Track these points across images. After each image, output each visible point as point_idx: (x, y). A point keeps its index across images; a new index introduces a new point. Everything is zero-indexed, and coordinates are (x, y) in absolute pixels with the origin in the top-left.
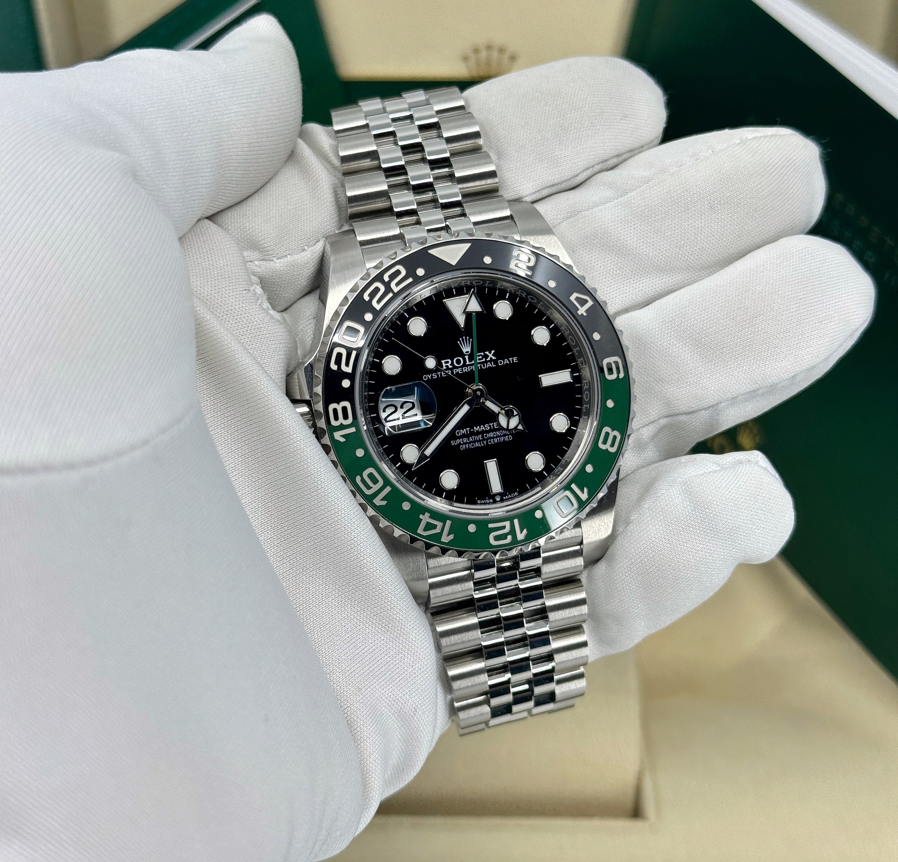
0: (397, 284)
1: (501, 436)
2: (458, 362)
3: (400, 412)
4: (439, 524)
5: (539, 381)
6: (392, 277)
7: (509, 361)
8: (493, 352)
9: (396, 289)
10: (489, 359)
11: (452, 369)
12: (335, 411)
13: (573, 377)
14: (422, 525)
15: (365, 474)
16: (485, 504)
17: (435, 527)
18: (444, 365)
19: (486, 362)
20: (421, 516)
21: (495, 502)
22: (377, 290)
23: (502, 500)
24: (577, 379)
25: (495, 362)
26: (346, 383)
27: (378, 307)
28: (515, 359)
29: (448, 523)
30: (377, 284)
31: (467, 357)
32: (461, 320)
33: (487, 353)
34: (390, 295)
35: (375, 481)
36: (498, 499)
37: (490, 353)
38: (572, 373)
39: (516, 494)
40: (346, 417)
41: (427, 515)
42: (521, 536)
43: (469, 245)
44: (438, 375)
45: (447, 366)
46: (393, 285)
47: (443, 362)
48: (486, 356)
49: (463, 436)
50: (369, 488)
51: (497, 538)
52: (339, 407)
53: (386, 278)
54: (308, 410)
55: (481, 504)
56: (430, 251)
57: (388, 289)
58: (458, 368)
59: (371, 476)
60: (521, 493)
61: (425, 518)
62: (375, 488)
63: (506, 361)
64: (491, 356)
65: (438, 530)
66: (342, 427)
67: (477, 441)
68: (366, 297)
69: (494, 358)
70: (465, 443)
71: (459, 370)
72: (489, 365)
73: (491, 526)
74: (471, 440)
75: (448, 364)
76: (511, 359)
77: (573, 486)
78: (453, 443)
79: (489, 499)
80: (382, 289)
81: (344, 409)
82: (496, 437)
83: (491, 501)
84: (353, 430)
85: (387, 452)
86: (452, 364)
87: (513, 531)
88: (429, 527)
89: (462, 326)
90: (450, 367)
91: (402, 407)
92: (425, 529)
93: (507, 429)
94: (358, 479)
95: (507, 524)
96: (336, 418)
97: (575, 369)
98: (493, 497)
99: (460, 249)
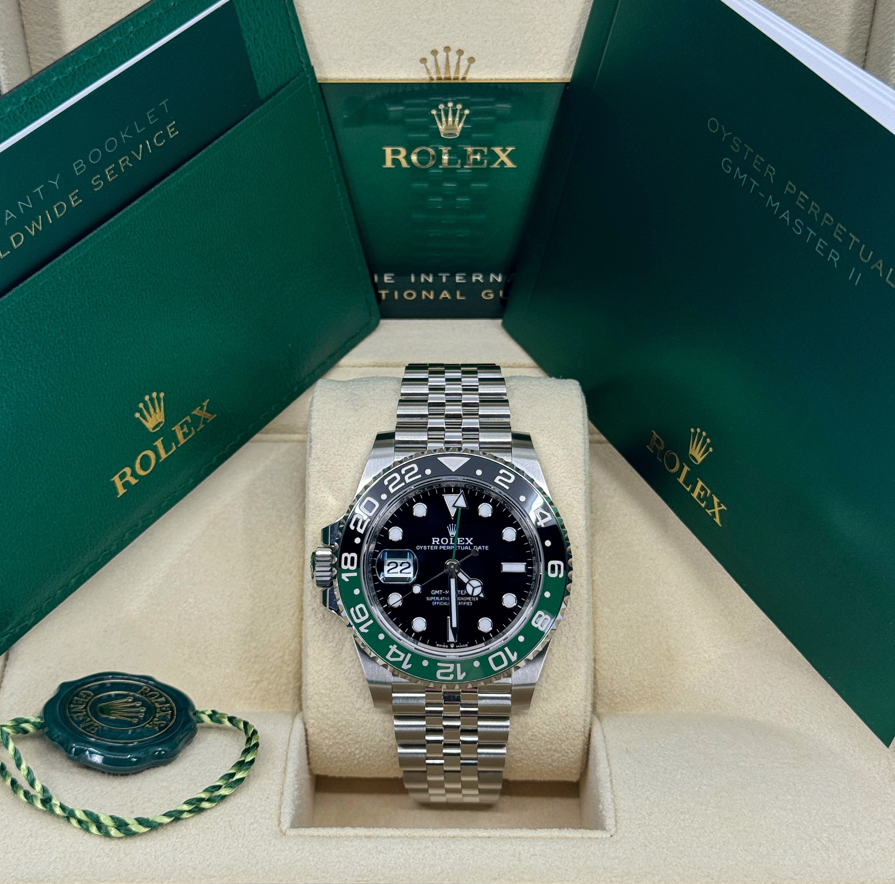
0: (409, 478)
1: (464, 601)
2: (445, 541)
3: (399, 568)
4: (403, 655)
5: (500, 567)
6: (408, 472)
7: (482, 548)
8: (472, 539)
9: (408, 481)
10: (467, 544)
11: (439, 546)
12: (346, 558)
13: (526, 569)
14: (390, 653)
15: (357, 608)
16: (442, 647)
17: (399, 656)
18: (434, 541)
19: (465, 545)
20: (391, 647)
21: (449, 647)
22: (395, 478)
23: (455, 648)
24: (529, 571)
25: (472, 547)
26: (357, 541)
27: (392, 491)
28: (487, 547)
29: (409, 655)
30: (396, 475)
31: (451, 539)
32: (452, 512)
33: (467, 539)
34: (403, 484)
35: (363, 614)
36: (452, 646)
37: (469, 539)
38: (527, 566)
39: (466, 645)
40: (352, 564)
41: (395, 646)
42: (460, 677)
43: (469, 459)
44: (427, 548)
45: (435, 543)
46: (406, 477)
47: (433, 539)
48: (466, 541)
49: (437, 595)
50: (358, 618)
51: (442, 674)
52: (349, 556)
53: (403, 471)
54: (331, 553)
55: (439, 647)
56: (438, 458)
57: (403, 480)
58: (443, 545)
59: (361, 609)
60: (470, 645)
61: (393, 648)
62: (363, 619)
63: (480, 548)
64: (469, 541)
65: (401, 659)
66: (348, 571)
67: (446, 601)
68: (386, 482)
69: (471, 543)
70: (437, 601)
71: (444, 547)
72: (466, 548)
73: (439, 664)
74: (441, 599)
75: (437, 542)
76: (483, 547)
77: (506, 649)
78: (428, 599)
79: (445, 645)
80: (399, 478)
81: (353, 559)
82: (461, 601)
83: (447, 646)
84: (355, 574)
85: (379, 595)
86: (440, 542)
87: (455, 672)
88: (395, 655)
89: (453, 516)
90: (438, 543)
91: (401, 565)
92: (391, 657)
93: (472, 596)
94: (353, 612)
95: (452, 666)
96: (346, 564)
97: (529, 564)
98: (449, 644)
99: (461, 461)
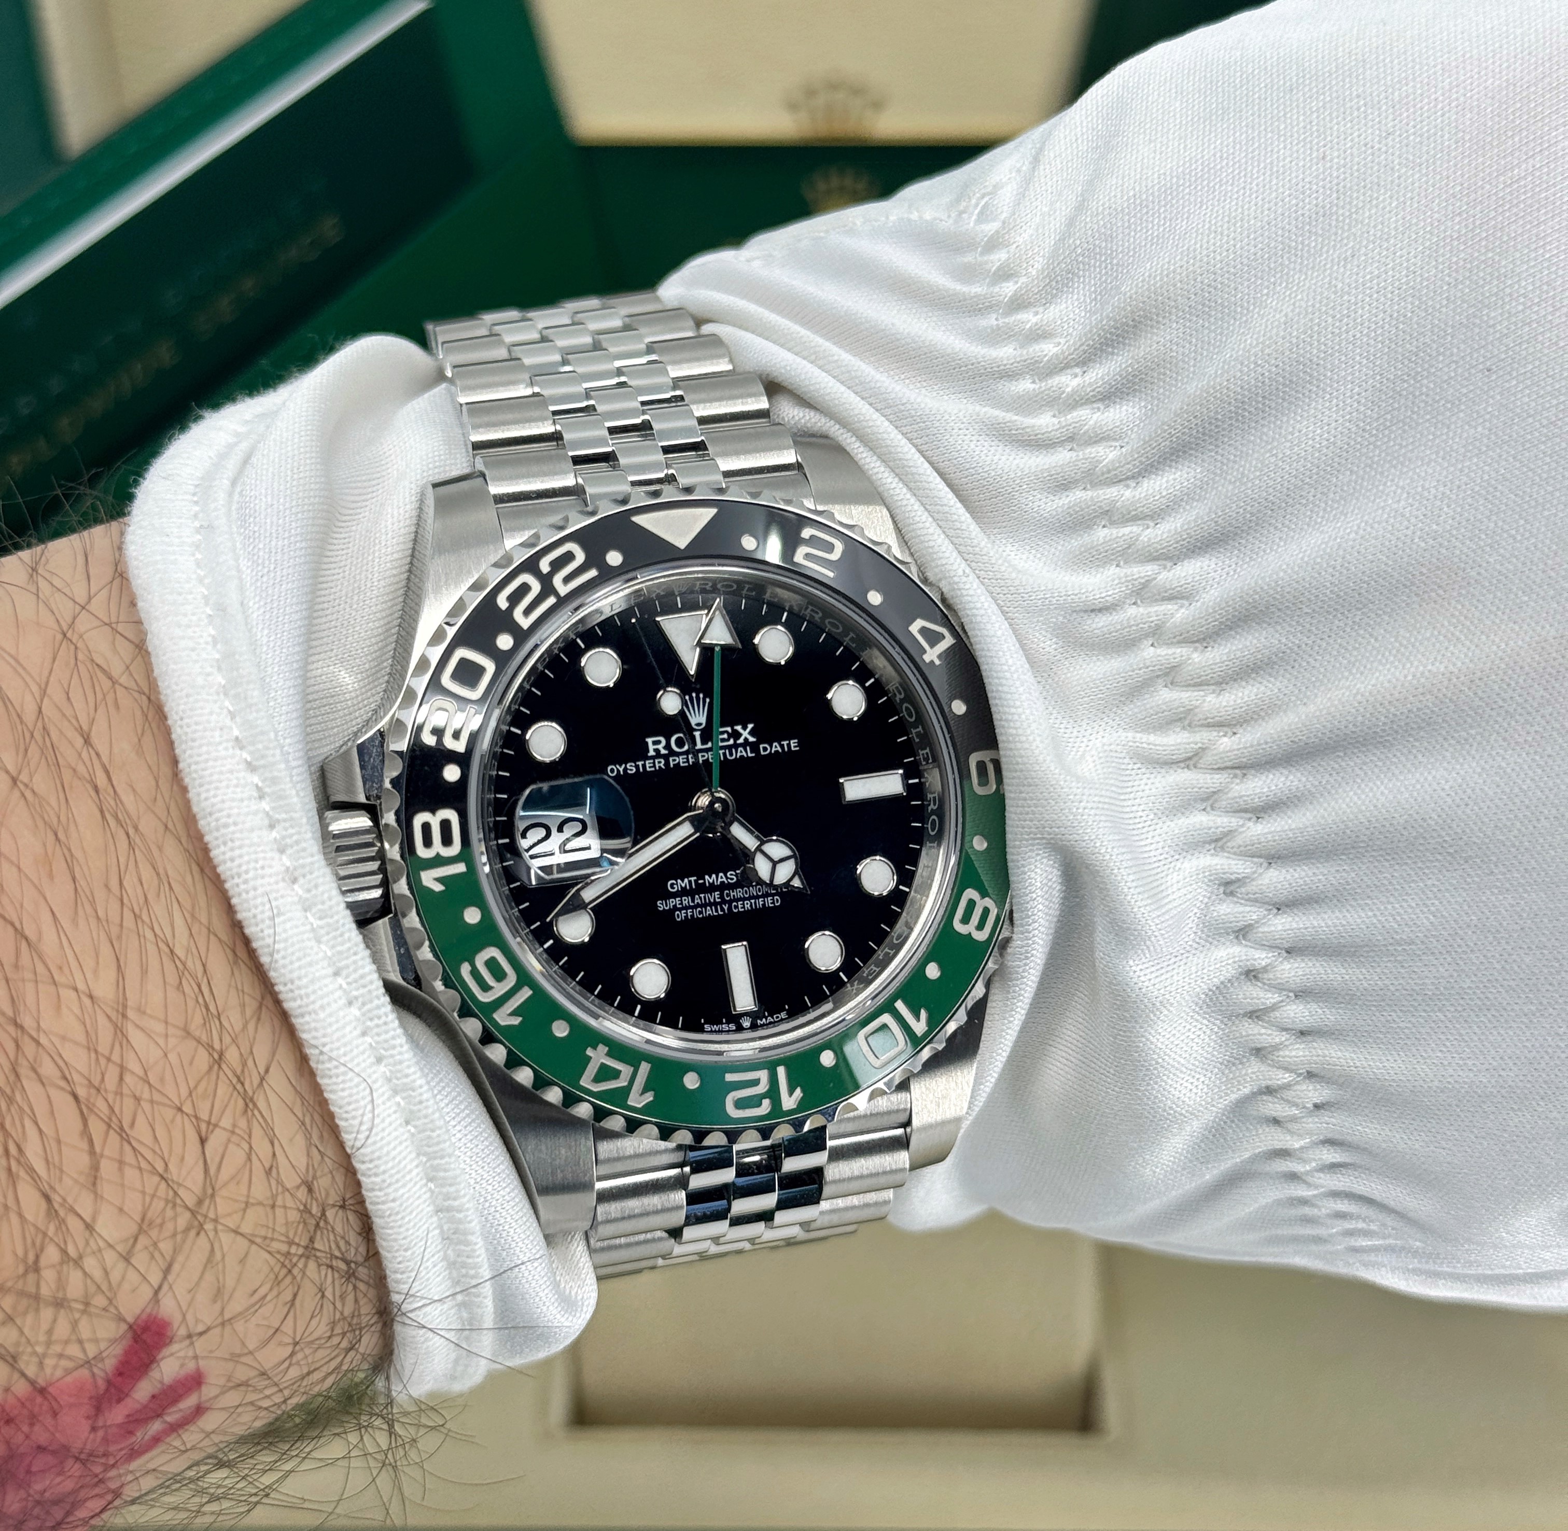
0: (567, 580)
1: (758, 897)
2: (680, 743)
3: (556, 839)
4: (625, 1070)
5: (840, 789)
6: (557, 565)
7: (782, 746)
8: (750, 726)
9: (563, 590)
10: (741, 741)
11: (666, 757)
12: (426, 827)
13: (907, 787)
14: (591, 1070)
15: (480, 960)
16: (720, 1032)
17: (616, 1074)
18: (651, 747)
19: (736, 746)
20: (589, 1052)
21: (740, 1029)
22: (524, 589)
23: (754, 1027)
24: (915, 791)
25: (754, 747)
26: (451, 773)
27: (525, 623)
28: (794, 743)
29: (645, 1068)
30: (526, 578)
31: (697, 734)
32: (691, 661)
33: (739, 728)
34: (551, 600)
35: (499, 975)
36: (746, 1023)
37: (745, 728)
38: (905, 777)
39: (783, 1015)
40: (447, 840)
41: (602, 1049)
42: (789, 1102)
43: (712, 512)
44: (637, 767)
45: (657, 751)
46: (557, 580)
47: (650, 741)
48: (736, 735)
49: (683, 892)
50: (485, 988)
51: (741, 1104)
52: (435, 820)
53: (545, 566)
54: (370, 823)
55: (711, 1031)
56: (637, 519)
57: (548, 589)
58: (678, 754)
59: (492, 964)
60: (792, 1015)
61: (598, 1056)
62: (500, 989)
63: (776, 747)
64: (745, 734)
65: (622, 1083)
66: (438, 861)
67: (710, 904)
68: (502, 602)
69: (751, 739)
70: (686, 908)
71: (681, 760)
72: (741, 752)
73: (729, 1077)
74: (697, 901)
75: (660, 747)
76: (785, 743)
77: (900, 1005)
78: (661, 906)
79: (728, 1023)
80: (536, 587)
81: (445, 826)
82: (750, 898)
83: (733, 1027)
84: (460, 868)
85: (527, 917)
86: (667, 746)
87: (773, 1093)
88: (605, 1074)
89: (692, 672)
90: (663, 752)
91: (560, 829)
92: (597, 1080)
93: (771, 885)
94: (465, 969)
95: (763, 1075)
96: (428, 843)
97: (912, 771)
98: (735, 1019)
99: (696, 519)
